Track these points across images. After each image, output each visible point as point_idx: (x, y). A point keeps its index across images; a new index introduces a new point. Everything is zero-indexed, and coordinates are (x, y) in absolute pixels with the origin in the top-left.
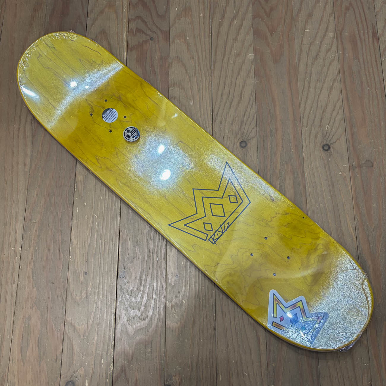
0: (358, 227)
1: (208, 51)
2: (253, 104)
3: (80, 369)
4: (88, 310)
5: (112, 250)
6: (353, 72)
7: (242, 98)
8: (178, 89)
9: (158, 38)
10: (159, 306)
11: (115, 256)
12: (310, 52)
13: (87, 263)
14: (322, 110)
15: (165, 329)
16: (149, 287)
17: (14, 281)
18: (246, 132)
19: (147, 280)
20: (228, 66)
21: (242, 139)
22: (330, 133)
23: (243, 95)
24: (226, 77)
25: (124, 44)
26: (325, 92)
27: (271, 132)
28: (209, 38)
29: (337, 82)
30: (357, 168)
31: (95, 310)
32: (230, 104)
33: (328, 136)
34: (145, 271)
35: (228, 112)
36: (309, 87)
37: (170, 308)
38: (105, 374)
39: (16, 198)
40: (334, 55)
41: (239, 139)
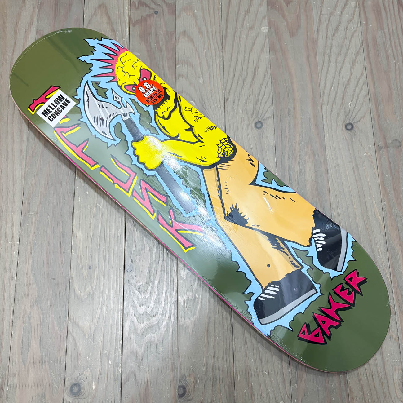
0: (385, 213)
1: (218, 25)
2: (268, 81)
3: (86, 371)
4: (93, 307)
5: (118, 242)
6: (378, 43)
7: (256, 75)
8: (186, 66)
9: (163, 12)
10: (170, 301)
11: (121, 249)
12: (330, 23)
13: (90, 256)
14: (344, 86)
15: (177, 326)
16: (159, 281)
17: (13, 277)
18: (262, 112)
19: (156, 273)
20: (240, 40)
21: (257, 119)
22: (353, 110)
23: (258, 71)
24: (238, 53)
25: (126, 19)
26: (347, 66)
27: (289, 112)
28: (219, 10)
29: (359, 55)
30: (384, 147)
31: (101, 306)
32: (244, 82)
33: (351, 114)
34: (154, 264)
35: (242, 90)
36: (330, 61)
37: (182, 303)
38: (113, 375)
39: (12, 188)
40: (357, 26)
41: (254, 120)
